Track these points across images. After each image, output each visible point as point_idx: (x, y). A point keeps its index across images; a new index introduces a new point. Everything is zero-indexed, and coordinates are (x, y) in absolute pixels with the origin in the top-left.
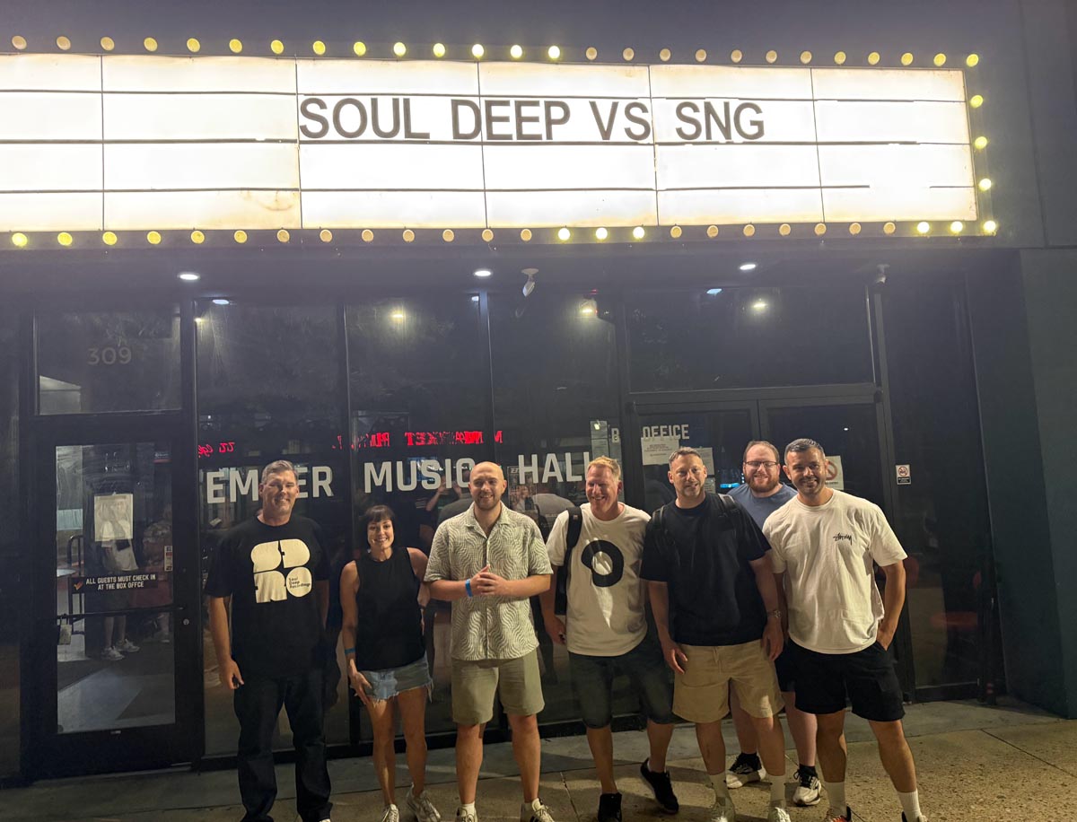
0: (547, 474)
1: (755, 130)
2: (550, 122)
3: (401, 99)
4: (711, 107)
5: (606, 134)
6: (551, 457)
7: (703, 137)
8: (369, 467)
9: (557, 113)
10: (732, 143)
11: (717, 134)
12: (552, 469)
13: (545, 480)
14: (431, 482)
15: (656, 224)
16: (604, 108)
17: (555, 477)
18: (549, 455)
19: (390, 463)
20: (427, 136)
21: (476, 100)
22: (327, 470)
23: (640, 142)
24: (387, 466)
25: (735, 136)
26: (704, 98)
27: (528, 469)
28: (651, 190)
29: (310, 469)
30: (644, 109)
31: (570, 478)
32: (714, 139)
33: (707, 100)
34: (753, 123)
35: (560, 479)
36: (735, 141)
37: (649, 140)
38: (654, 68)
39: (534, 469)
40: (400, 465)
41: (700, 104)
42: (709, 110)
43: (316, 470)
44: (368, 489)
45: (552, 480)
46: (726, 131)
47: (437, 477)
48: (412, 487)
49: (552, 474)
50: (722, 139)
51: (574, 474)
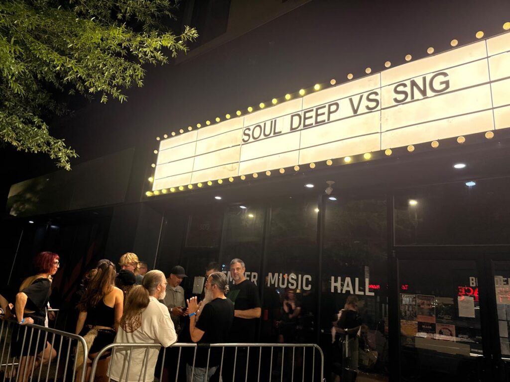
0: (345, 289)
1: (444, 86)
2: (330, 113)
3: (273, 120)
4: (415, 82)
5: (355, 111)
6: (348, 279)
7: (409, 99)
8: (270, 274)
9: (333, 108)
10: (428, 98)
11: (418, 95)
13: (344, 292)
14: (292, 285)
15: (379, 150)
16: (356, 100)
17: (349, 291)
18: (347, 278)
19: (277, 274)
20: (281, 132)
21: (300, 113)
22: (256, 274)
23: (373, 110)
24: (276, 275)
25: (429, 93)
26: (410, 79)
27: (336, 284)
28: (378, 133)
29: (251, 274)
30: (376, 94)
31: (357, 292)
32: (416, 98)
33: (412, 79)
34: (442, 83)
36: (429, 96)
37: (379, 108)
38: (383, 73)
39: (338, 284)
40: (281, 275)
41: (408, 83)
42: (414, 84)
43: (253, 274)
44: (269, 285)
45: (348, 292)
46: (424, 92)
47: (295, 282)
48: (285, 286)
49: (348, 289)
50: (421, 97)
51: (360, 290)
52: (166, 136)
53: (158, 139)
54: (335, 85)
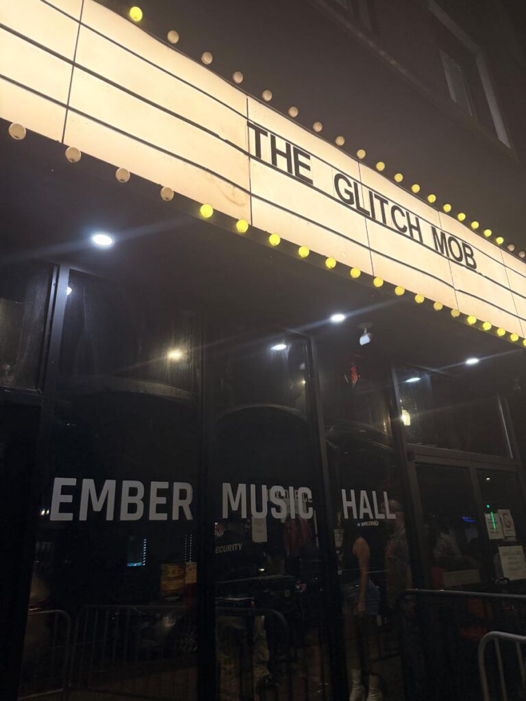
0: (362, 511)
6: (364, 494)
8: (226, 489)
12: (365, 506)
14: (279, 509)
17: (368, 514)
18: (362, 492)
22: (188, 487)
27: (349, 504)
31: (378, 516)
39: (353, 504)
40: (252, 487)
44: (225, 515)
47: (282, 504)
48: (263, 514)
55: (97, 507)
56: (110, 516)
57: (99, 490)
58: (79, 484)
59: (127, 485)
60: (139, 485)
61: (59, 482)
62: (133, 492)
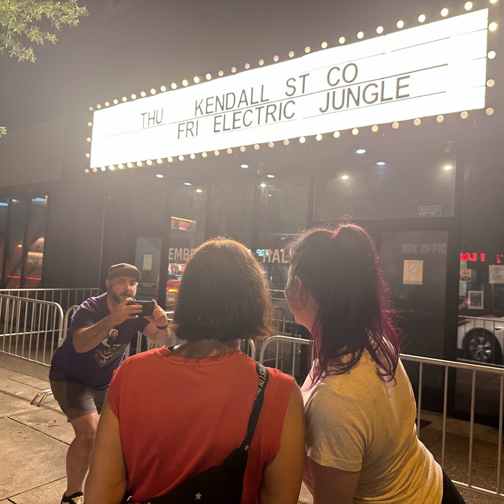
0: (274, 259)
12: (276, 257)
13: (273, 261)
18: (275, 250)
31: (283, 261)
35: (279, 262)
45: (276, 261)
49: (276, 259)
51: (285, 259)
52: (99, 106)
53: (91, 109)
54: (263, 66)
55: (178, 256)
56: (181, 259)
57: (179, 251)
58: (174, 250)
59: (185, 249)
60: (187, 249)
61: (171, 249)
62: (186, 252)
